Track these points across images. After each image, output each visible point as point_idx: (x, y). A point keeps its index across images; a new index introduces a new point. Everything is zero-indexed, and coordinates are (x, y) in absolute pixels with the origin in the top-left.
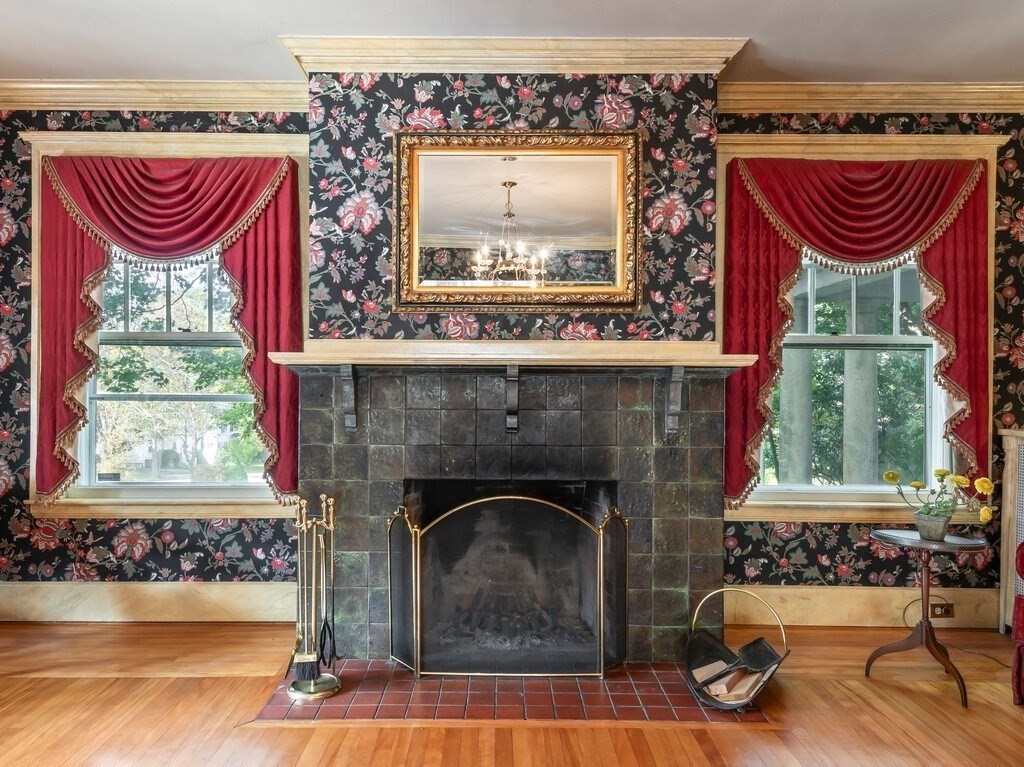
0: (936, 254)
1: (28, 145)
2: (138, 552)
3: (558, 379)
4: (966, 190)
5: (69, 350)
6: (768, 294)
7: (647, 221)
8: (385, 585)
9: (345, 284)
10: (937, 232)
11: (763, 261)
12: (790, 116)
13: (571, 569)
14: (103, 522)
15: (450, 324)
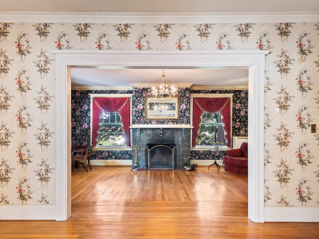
0: (223, 111)
1: (90, 95)
2: (106, 155)
3: (168, 130)
4: (227, 102)
5: (97, 126)
6: (198, 117)
7: (180, 108)
8: (144, 158)
9: (138, 117)
10: (223, 108)
11: (198, 112)
12: (202, 90)
13: (170, 158)
14: (101, 151)
15: (153, 122)
